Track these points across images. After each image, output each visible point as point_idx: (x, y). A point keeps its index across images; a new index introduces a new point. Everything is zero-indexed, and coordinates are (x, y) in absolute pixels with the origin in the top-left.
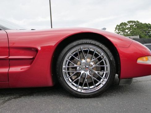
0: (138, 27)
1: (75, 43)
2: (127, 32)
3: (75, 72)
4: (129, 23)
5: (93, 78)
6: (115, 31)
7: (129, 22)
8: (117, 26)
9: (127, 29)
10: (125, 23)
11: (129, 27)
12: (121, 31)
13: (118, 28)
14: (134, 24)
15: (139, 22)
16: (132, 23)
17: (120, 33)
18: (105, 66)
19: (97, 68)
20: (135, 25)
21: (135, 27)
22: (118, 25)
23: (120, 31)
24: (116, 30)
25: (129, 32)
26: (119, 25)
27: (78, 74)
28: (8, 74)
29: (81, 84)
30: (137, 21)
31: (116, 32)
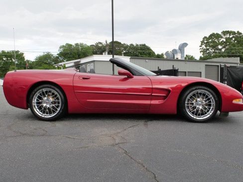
0: (238, 42)
1: (194, 88)
2: (220, 50)
3: (193, 106)
4: (225, 35)
5: (204, 110)
6: (201, 46)
7: (225, 33)
8: (203, 38)
9: (221, 44)
10: (217, 34)
11: (225, 40)
12: (210, 46)
13: (205, 42)
14: (233, 37)
15: (241, 34)
16: (230, 35)
17: (208, 49)
18: (212, 104)
19: (206, 105)
20: (234, 39)
21: (234, 41)
22: (205, 37)
23: (208, 48)
24: (202, 44)
25: (223, 50)
26: (208, 37)
27: (194, 108)
28: (150, 105)
29: (196, 115)
30: (238, 32)
31: (201, 48)
